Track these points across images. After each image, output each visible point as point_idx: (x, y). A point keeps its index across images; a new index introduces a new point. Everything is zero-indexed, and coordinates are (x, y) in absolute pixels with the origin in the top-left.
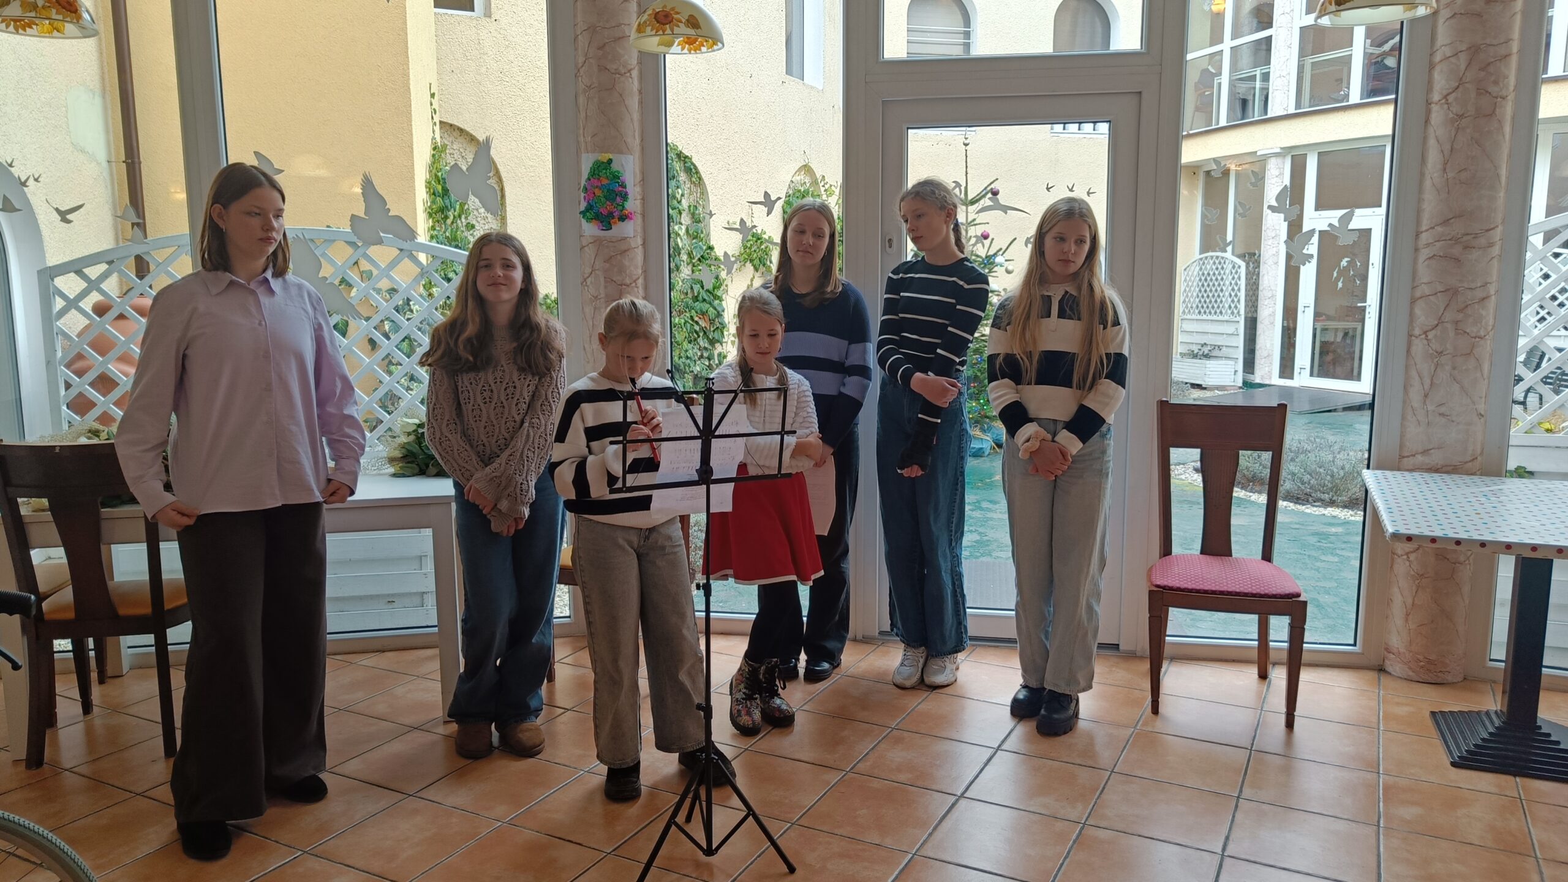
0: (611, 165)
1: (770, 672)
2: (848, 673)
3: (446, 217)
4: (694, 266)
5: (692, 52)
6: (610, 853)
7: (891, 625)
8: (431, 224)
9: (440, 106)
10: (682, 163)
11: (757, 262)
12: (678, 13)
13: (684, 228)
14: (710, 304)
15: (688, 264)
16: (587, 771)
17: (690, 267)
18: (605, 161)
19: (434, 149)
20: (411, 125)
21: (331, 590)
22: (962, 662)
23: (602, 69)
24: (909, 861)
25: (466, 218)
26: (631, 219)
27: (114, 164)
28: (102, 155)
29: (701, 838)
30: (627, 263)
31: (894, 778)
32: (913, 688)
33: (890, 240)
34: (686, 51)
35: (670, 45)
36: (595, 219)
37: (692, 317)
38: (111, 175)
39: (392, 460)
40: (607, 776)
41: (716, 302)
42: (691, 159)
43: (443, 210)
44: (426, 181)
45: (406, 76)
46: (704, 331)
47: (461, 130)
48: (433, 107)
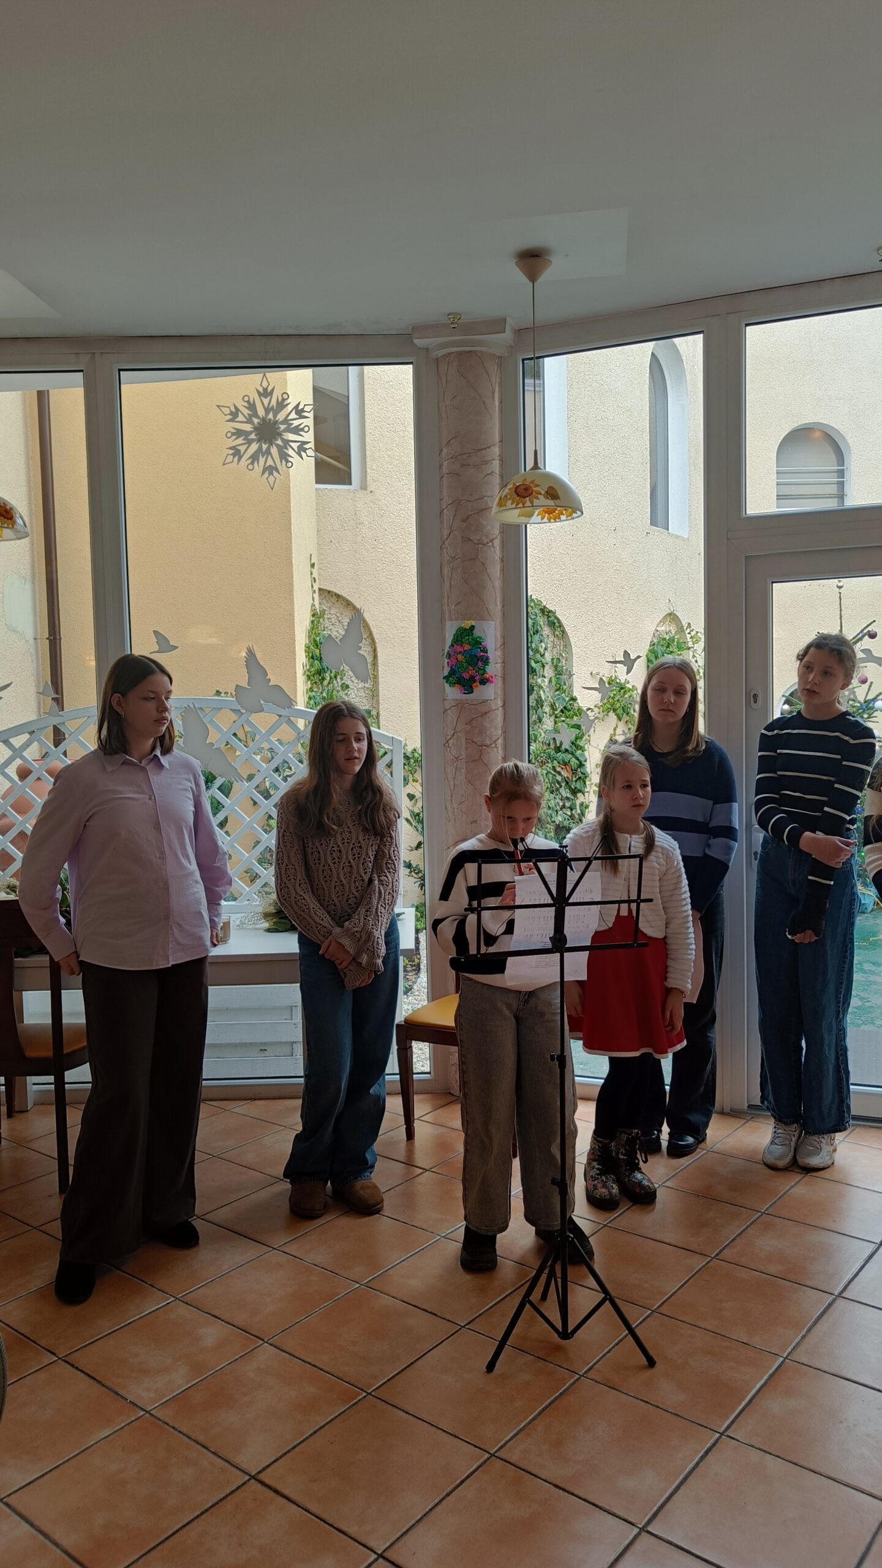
0: (474, 632)
1: (631, 1142)
2: (714, 1149)
3: (323, 679)
4: (556, 717)
5: (552, 520)
6: (464, 1327)
7: (762, 1097)
8: (309, 686)
9: (319, 574)
10: (546, 617)
11: (620, 711)
12: (537, 486)
13: (546, 680)
14: (572, 754)
15: (550, 716)
16: (444, 1237)
17: (552, 719)
18: (468, 628)
19: (313, 615)
20: (293, 595)
21: (211, 1037)
22: (839, 1143)
23: (466, 539)
24: (780, 1366)
25: (342, 679)
26: (492, 682)
27: (39, 640)
28: (30, 634)
29: (556, 1317)
30: (487, 725)
31: (763, 1269)
32: (785, 1169)
33: (755, 696)
34: (545, 520)
35: (531, 515)
36: (457, 683)
37: (554, 767)
38: (37, 650)
39: (266, 916)
40: (464, 1243)
41: (579, 752)
42: (555, 613)
43: (320, 672)
44: (305, 646)
45: (289, 549)
46: (566, 781)
47: (338, 596)
48: (313, 576)
